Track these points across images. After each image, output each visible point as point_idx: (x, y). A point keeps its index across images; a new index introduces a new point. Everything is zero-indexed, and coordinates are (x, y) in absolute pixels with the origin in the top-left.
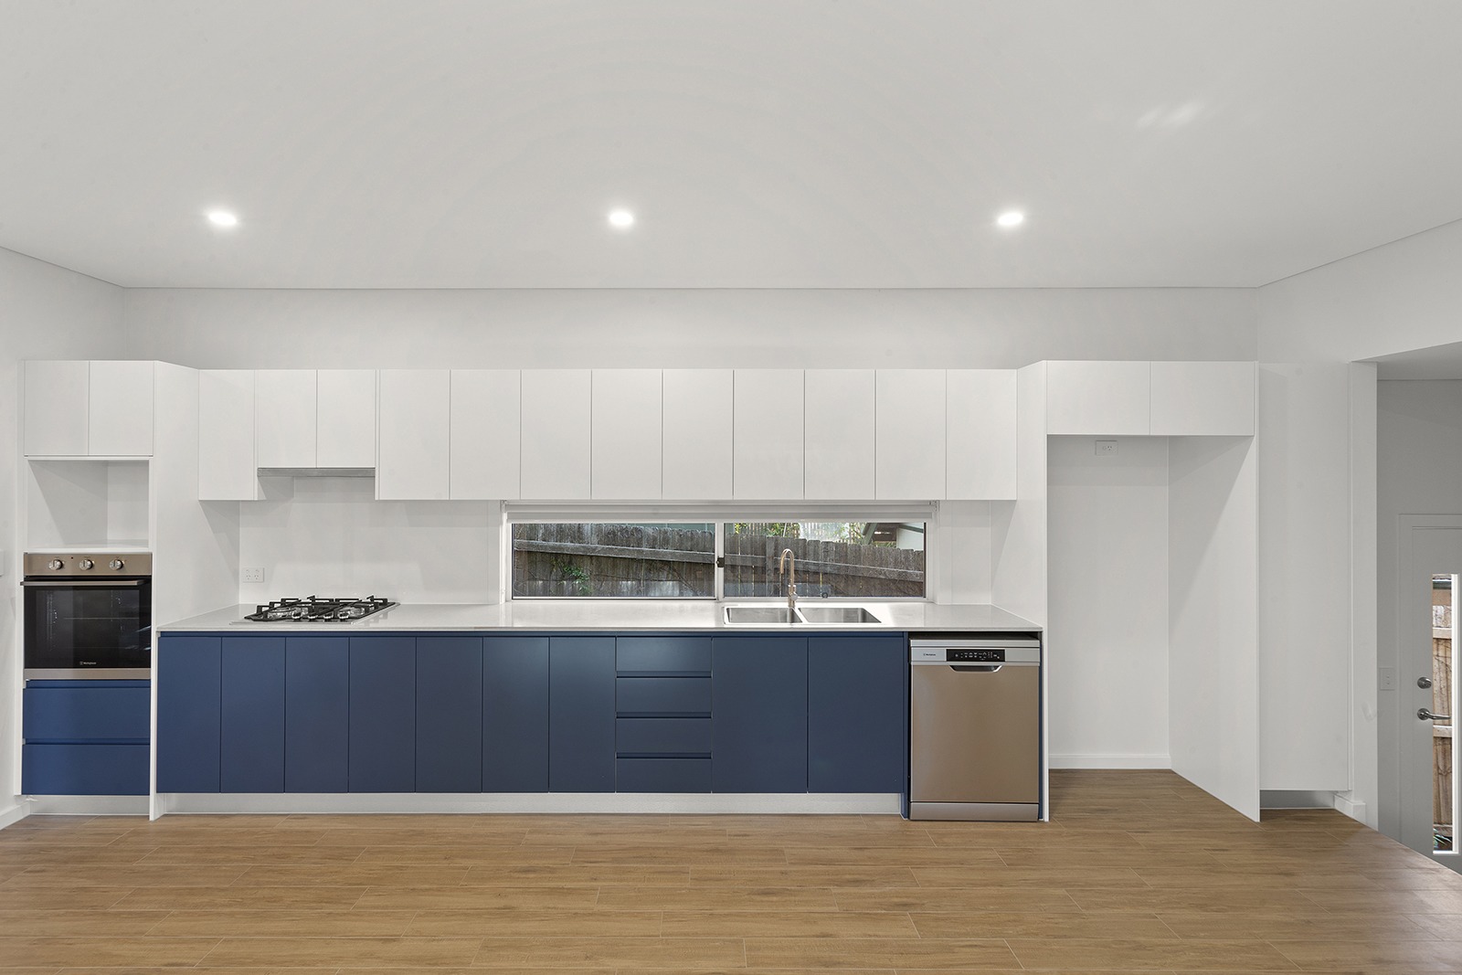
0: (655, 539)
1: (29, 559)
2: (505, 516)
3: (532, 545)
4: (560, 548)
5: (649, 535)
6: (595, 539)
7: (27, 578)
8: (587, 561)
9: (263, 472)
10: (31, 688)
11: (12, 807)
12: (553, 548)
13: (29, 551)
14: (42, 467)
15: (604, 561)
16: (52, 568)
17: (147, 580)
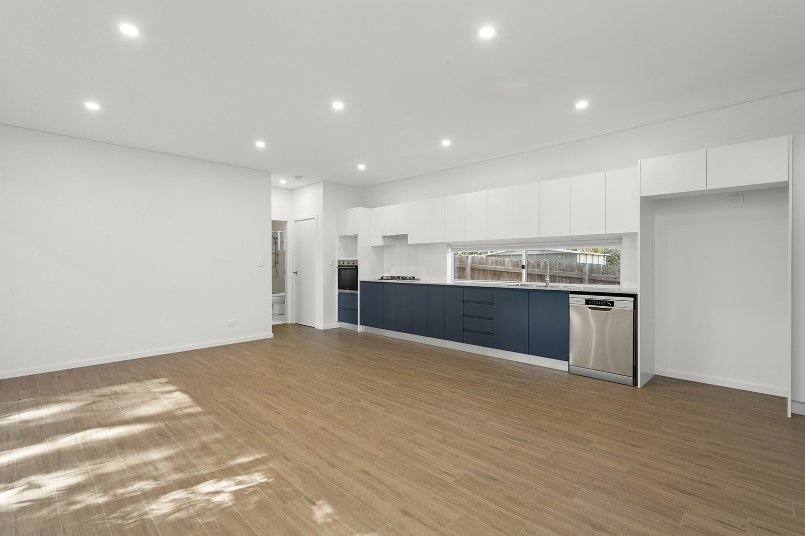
0: (534, 265)
1: (339, 261)
2: (450, 250)
3: (486, 267)
4: (496, 268)
5: (532, 263)
6: (510, 265)
7: (338, 266)
8: (507, 274)
9: (384, 237)
10: (339, 294)
11: (336, 324)
12: (493, 268)
13: (339, 259)
14: (341, 237)
15: (513, 274)
16: (346, 264)
17: (357, 267)
